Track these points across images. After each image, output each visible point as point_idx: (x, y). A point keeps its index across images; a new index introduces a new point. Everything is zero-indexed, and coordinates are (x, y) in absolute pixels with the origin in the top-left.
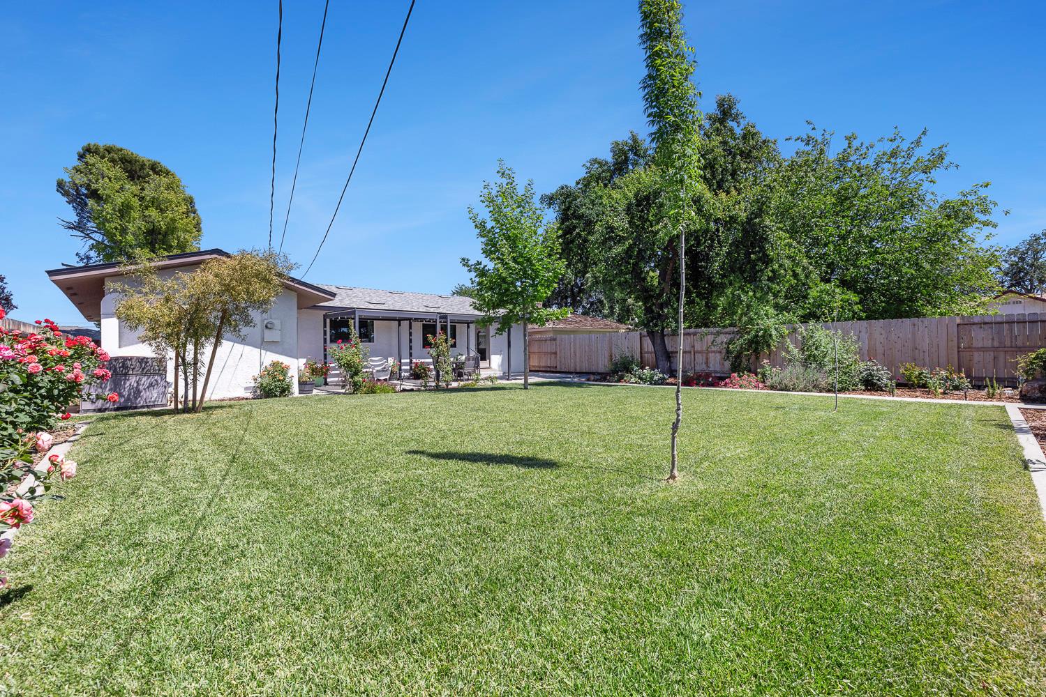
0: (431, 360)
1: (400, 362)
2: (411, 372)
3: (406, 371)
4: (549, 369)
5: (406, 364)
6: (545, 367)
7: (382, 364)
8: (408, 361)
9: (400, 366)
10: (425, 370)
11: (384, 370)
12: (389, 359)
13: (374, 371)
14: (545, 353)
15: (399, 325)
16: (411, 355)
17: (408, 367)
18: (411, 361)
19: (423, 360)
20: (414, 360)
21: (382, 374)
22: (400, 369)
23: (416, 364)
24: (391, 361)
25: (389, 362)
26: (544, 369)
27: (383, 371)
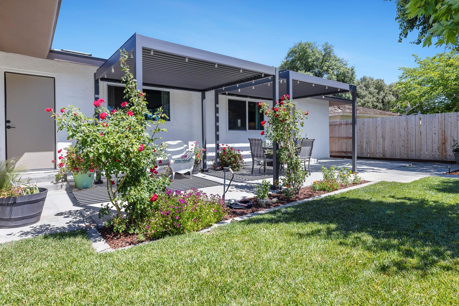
0: (248, 145)
1: (205, 148)
2: (218, 160)
3: (211, 158)
4: (344, 155)
5: (211, 150)
6: (338, 152)
7: (181, 151)
8: (214, 145)
9: (205, 152)
10: (235, 158)
11: (185, 159)
12: (190, 143)
13: (172, 161)
14: (340, 138)
15: (203, 97)
16: (217, 138)
17: (214, 154)
18: (218, 146)
19: (231, 145)
20: (221, 145)
21: (182, 165)
22: (205, 157)
23: (224, 149)
24: (192, 145)
25: (190, 147)
26: (337, 154)
27: (185, 161)
